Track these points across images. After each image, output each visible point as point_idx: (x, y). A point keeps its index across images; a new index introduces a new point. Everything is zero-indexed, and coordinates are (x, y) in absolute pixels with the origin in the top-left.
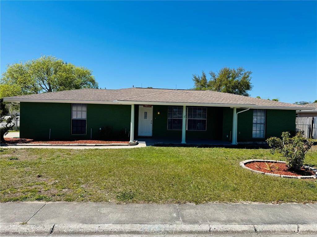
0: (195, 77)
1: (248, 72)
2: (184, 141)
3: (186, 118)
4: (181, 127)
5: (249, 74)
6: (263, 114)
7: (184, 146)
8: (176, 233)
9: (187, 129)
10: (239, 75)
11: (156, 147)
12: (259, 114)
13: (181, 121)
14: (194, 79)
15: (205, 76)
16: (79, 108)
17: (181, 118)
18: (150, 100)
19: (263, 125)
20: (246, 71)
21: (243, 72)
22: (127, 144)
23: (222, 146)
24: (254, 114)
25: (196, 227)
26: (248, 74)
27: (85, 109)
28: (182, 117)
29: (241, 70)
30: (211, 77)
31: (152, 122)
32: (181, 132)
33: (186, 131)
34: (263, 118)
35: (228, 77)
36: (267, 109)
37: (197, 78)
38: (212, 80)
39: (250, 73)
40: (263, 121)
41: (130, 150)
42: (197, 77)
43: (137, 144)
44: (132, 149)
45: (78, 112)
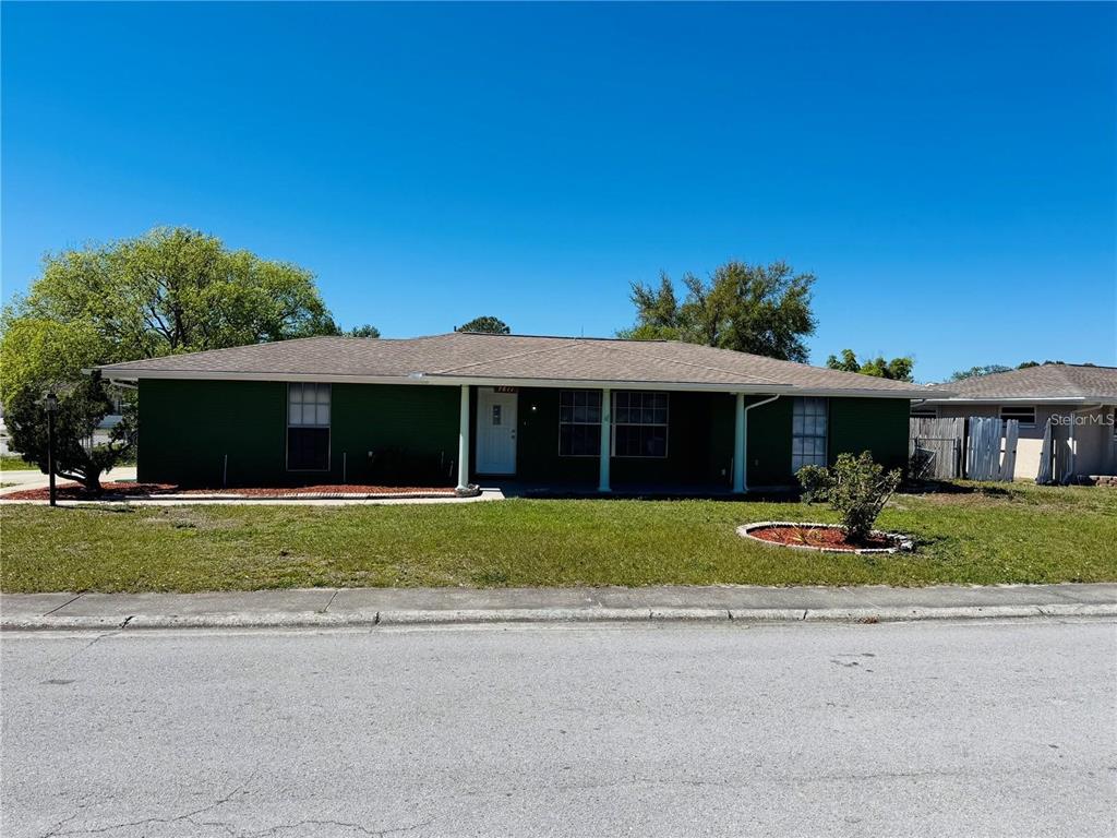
0: (639, 292)
1: (803, 277)
2: (604, 486)
3: (611, 422)
4: (597, 449)
5: (806, 282)
6: (820, 411)
7: (607, 496)
8: (593, 620)
9: (613, 454)
10: (777, 286)
11: (531, 500)
12: (809, 410)
13: (596, 432)
14: (635, 296)
15: (669, 290)
16: (310, 396)
17: (597, 421)
18: (513, 374)
19: (818, 442)
20: (797, 274)
21: (787, 278)
22: (453, 494)
23: (705, 497)
24: (797, 410)
25: (628, 613)
26: (803, 281)
27: (325, 398)
28: (599, 419)
29: (782, 272)
30: (689, 292)
31: (515, 434)
32: (597, 462)
33: (612, 459)
34: (822, 419)
35: (742, 293)
36: (831, 398)
37: (646, 293)
38: (693, 300)
39: (810, 280)
40: (820, 431)
41: (465, 506)
42: (645, 290)
43: (480, 493)
44: (469, 504)
45: (306, 407)
